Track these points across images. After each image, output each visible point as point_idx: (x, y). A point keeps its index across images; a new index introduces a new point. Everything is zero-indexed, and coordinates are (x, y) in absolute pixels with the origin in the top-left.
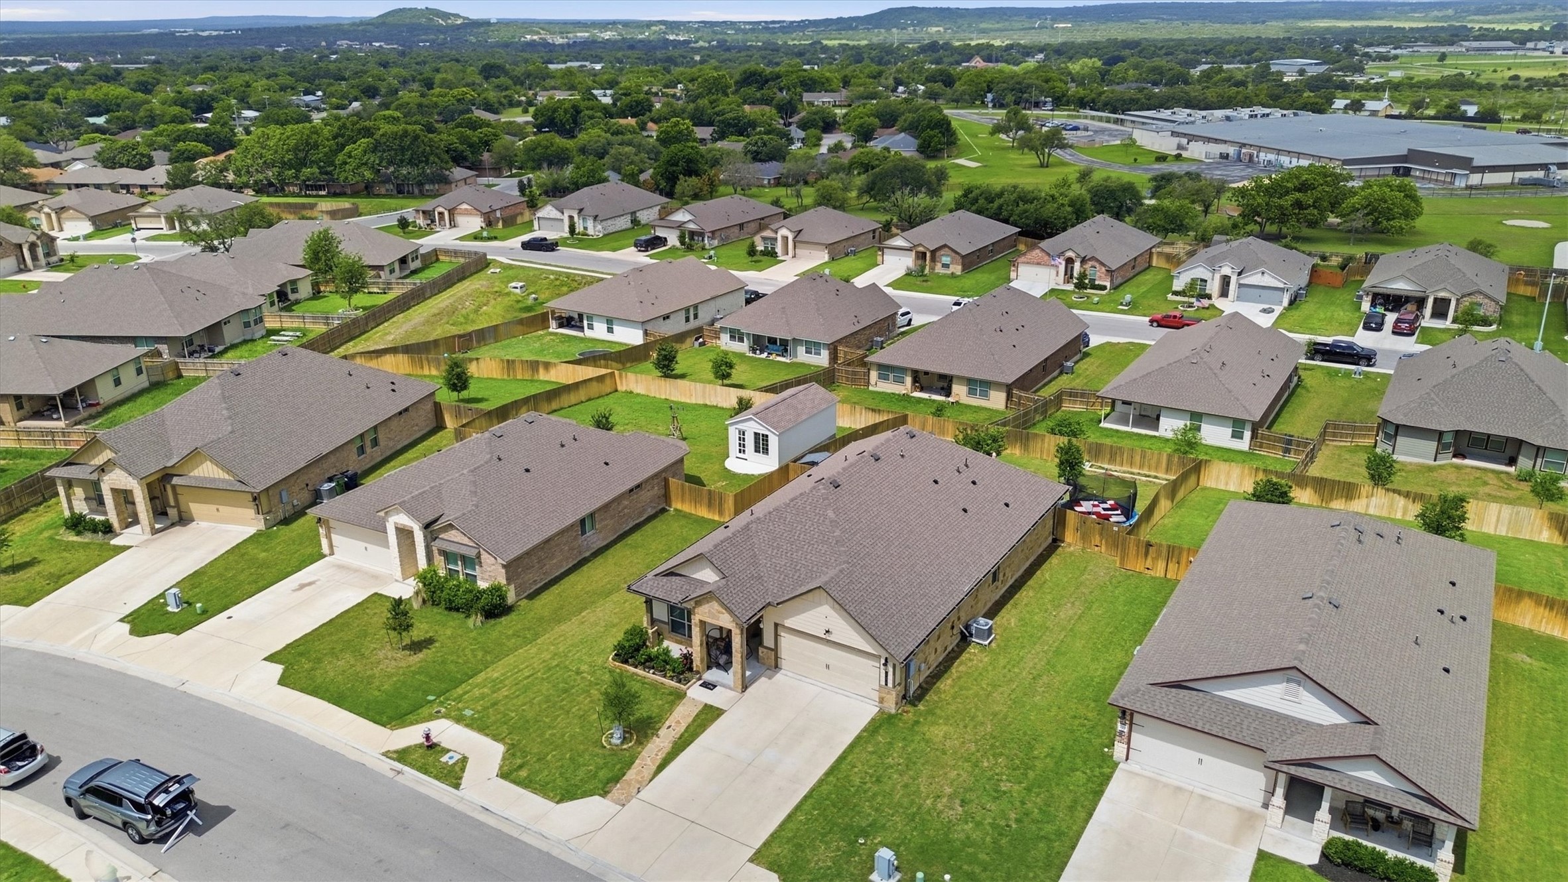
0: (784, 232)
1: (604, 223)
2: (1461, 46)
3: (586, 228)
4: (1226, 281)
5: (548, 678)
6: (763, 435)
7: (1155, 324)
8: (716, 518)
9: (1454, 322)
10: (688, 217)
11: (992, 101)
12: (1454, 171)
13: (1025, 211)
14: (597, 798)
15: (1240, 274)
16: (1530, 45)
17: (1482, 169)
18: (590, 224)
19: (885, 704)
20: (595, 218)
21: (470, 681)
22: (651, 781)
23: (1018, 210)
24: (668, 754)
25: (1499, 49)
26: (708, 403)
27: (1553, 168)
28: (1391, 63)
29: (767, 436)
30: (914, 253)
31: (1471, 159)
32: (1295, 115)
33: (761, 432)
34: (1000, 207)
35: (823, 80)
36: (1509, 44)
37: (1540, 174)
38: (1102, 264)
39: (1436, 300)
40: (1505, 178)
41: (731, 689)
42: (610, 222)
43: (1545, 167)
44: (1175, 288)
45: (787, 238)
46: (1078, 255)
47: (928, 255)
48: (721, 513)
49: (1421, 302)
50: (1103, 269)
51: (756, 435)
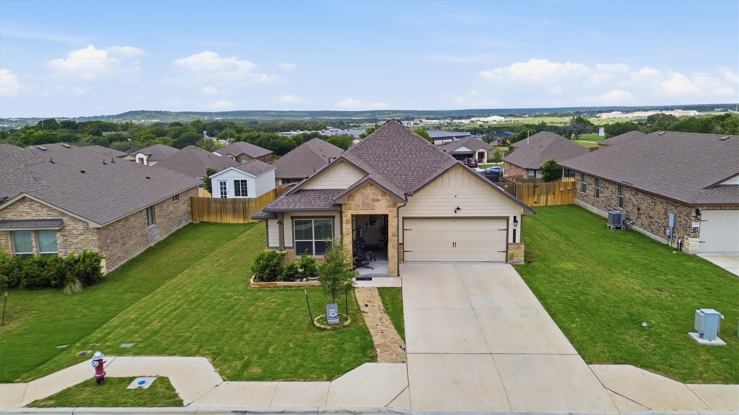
0: (140, 156)
5: (198, 307)
6: (242, 181)
8: (241, 221)
9: (488, 162)
11: (207, 134)
13: (275, 143)
19: (515, 259)
21: (105, 326)
22: (404, 339)
23: (270, 143)
29: (245, 181)
33: (240, 179)
34: (260, 142)
35: (113, 126)
40: (439, 142)
41: (386, 276)
45: (143, 159)
47: (234, 159)
48: (245, 217)
49: (471, 156)
51: (236, 182)
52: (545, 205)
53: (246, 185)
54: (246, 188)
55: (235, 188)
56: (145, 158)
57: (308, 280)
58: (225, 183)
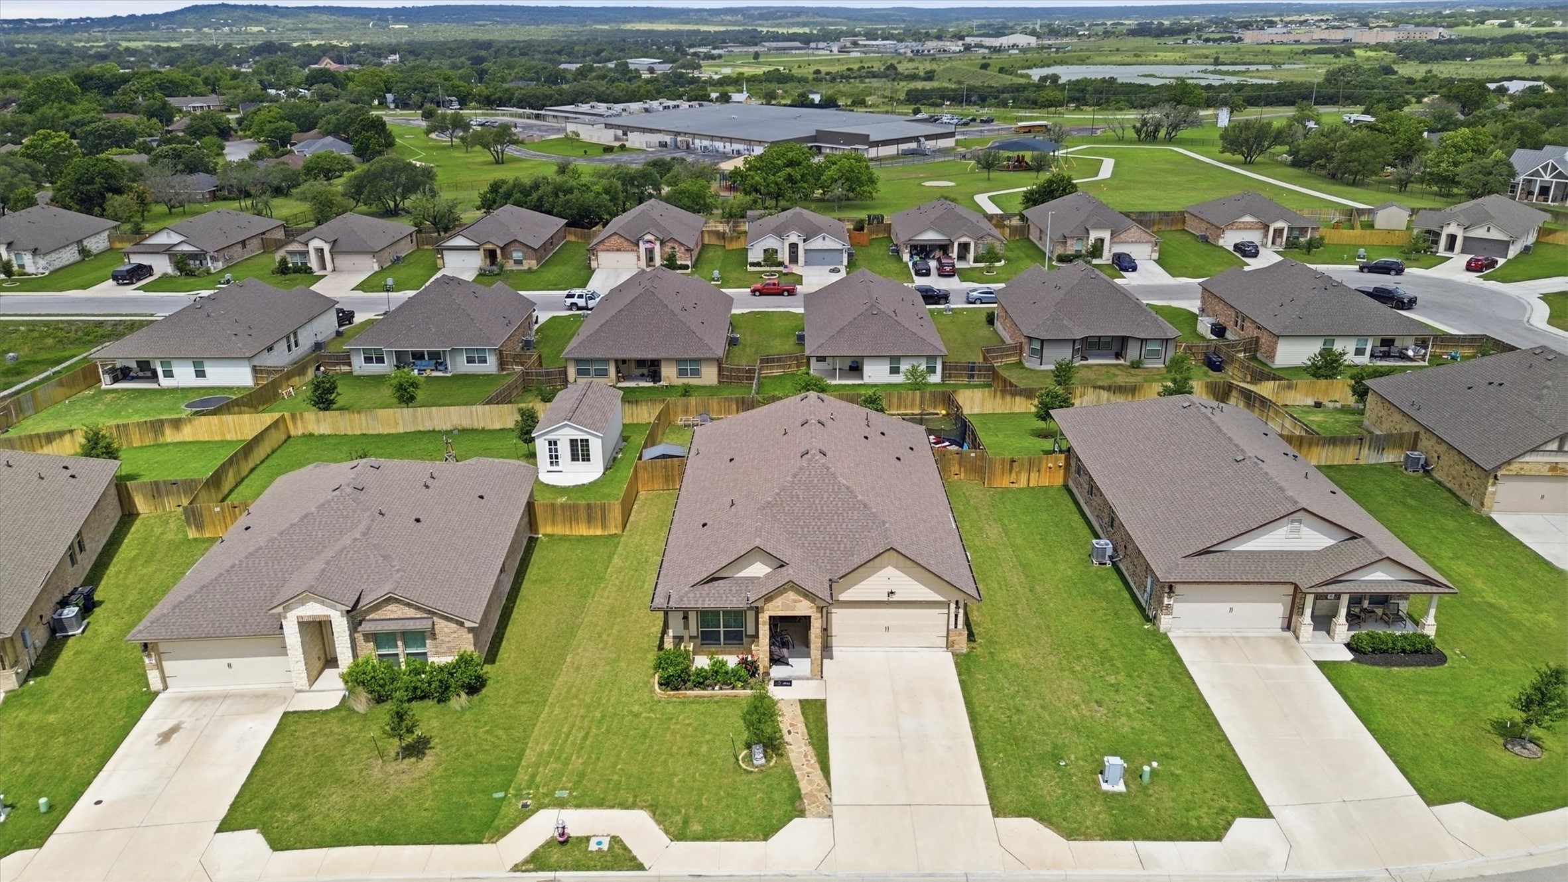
0: (316, 243)
1: (48, 257)
2: (764, 46)
3: (22, 266)
4: (793, 247)
5: (608, 731)
6: (582, 440)
7: (757, 293)
8: (599, 532)
9: (976, 261)
10: (175, 239)
11: (394, 101)
12: (856, 146)
14: (796, 820)
15: (805, 241)
16: (813, 45)
17: (877, 144)
18: (27, 259)
19: (956, 647)
20: (35, 252)
21: (523, 763)
22: (829, 785)
24: (817, 755)
25: (791, 49)
26: (422, 429)
27: (922, 139)
28: (717, 62)
29: (587, 441)
30: (482, 251)
31: (868, 136)
32: (701, 105)
33: (579, 438)
36: (797, 44)
37: (913, 145)
38: (681, 244)
39: (959, 244)
40: (891, 150)
41: (808, 679)
42: (54, 256)
43: (916, 139)
44: (750, 260)
45: (322, 250)
46: (657, 239)
47: (499, 252)
48: (604, 525)
49: (945, 248)
50: (683, 248)
51: (573, 442)
52: (1026, 485)
53: (588, 446)
54: (588, 450)
55: (572, 450)
56: (327, 248)
57: (721, 689)
58: (555, 443)
